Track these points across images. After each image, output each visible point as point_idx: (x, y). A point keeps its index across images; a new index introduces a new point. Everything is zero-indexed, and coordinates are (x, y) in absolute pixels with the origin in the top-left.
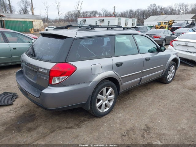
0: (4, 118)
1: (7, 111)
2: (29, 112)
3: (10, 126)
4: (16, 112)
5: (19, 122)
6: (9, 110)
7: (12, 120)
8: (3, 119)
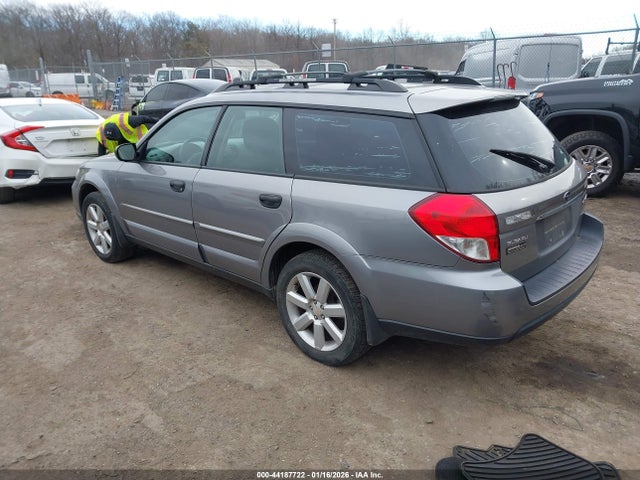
0: (613, 417)
1: (578, 434)
2: (535, 381)
3: (624, 388)
4: (559, 408)
5: (596, 379)
6: (567, 432)
7: (601, 396)
8: (621, 419)
